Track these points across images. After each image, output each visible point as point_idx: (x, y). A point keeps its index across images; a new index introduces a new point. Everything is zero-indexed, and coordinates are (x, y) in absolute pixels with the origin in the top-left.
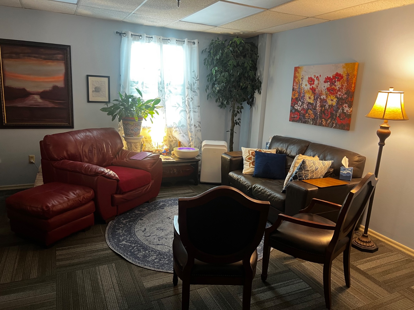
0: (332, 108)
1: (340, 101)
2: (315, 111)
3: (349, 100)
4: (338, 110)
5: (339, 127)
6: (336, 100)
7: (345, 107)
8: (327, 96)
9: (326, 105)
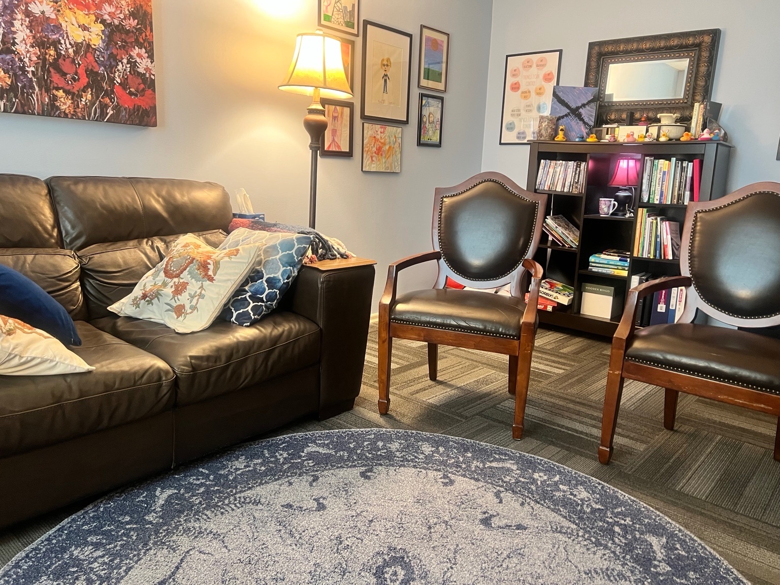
0: (89, 55)
1: (118, 34)
2: (13, 60)
3: (146, 36)
4: (113, 63)
5: (130, 116)
6: (103, 31)
7: (139, 55)
8: (59, 11)
9: (62, 41)
